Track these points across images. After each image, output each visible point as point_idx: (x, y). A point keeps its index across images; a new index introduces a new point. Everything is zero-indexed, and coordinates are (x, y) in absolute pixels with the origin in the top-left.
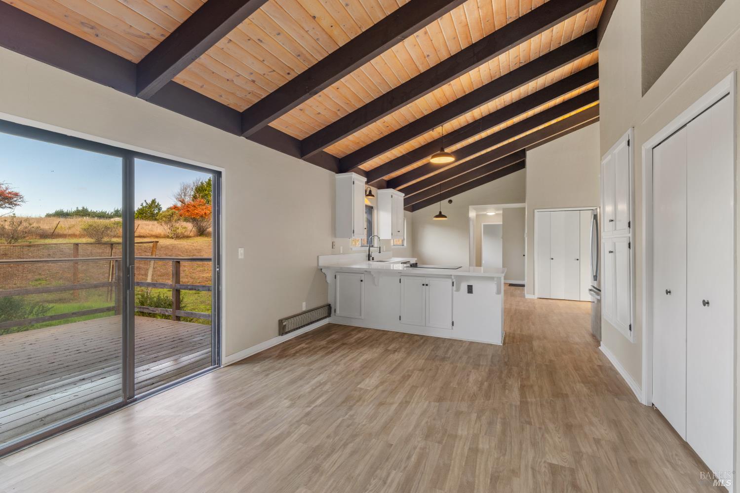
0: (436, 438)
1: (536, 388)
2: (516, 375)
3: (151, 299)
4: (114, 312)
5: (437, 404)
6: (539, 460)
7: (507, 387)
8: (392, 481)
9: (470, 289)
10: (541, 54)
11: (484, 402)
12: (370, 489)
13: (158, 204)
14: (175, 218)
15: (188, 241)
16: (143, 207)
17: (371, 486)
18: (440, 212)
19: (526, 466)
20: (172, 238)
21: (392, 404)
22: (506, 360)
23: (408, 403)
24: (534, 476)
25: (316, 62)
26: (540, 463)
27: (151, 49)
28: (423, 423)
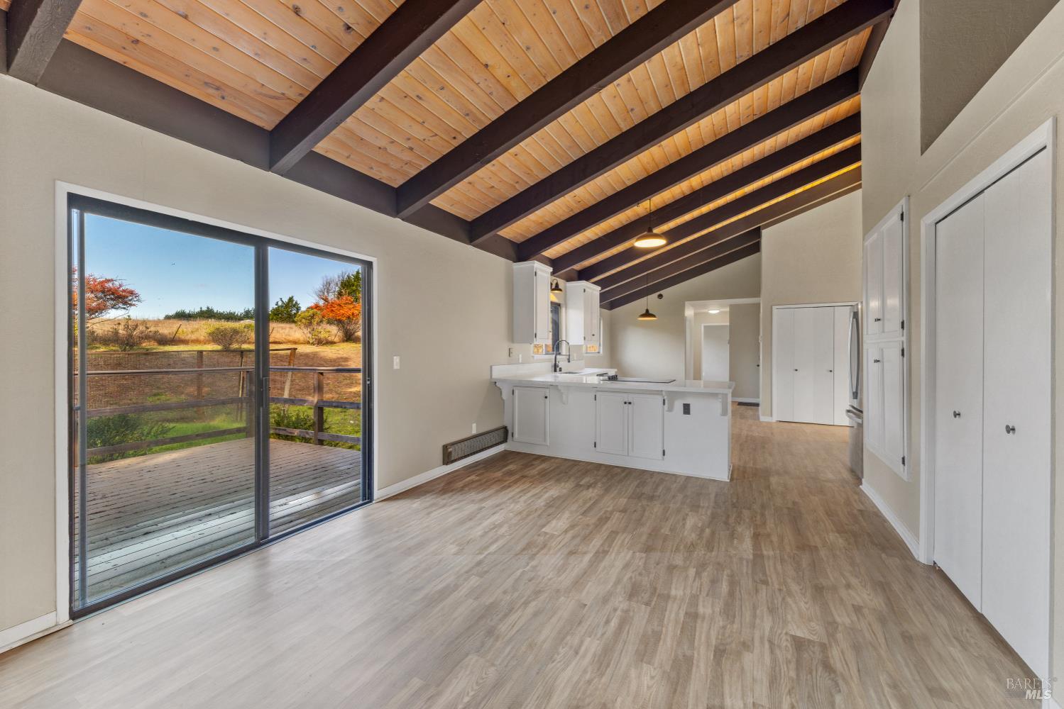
0: (642, 598)
1: (775, 539)
2: (747, 520)
3: (288, 417)
4: (245, 434)
5: (644, 555)
6: (780, 631)
7: (735, 536)
8: (587, 651)
9: (687, 409)
10: (783, 103)
11: (705, 554)
12: (558, 660)
13: (296, 303)
14: (317, 319)
15: (333, 348)
16: (279, 307)
17: (560, 656)
18: (647, 311)
19: (762, 638)
20: (313, 344)
21: (585, 553)
22: (735, 501)
23: (606, 552)
24: (772, 652)
25: (489, 122)
26: (780, 635)
27: (287, 112)
28: (625, 579)
